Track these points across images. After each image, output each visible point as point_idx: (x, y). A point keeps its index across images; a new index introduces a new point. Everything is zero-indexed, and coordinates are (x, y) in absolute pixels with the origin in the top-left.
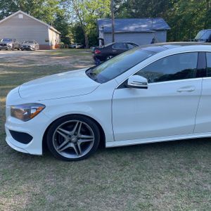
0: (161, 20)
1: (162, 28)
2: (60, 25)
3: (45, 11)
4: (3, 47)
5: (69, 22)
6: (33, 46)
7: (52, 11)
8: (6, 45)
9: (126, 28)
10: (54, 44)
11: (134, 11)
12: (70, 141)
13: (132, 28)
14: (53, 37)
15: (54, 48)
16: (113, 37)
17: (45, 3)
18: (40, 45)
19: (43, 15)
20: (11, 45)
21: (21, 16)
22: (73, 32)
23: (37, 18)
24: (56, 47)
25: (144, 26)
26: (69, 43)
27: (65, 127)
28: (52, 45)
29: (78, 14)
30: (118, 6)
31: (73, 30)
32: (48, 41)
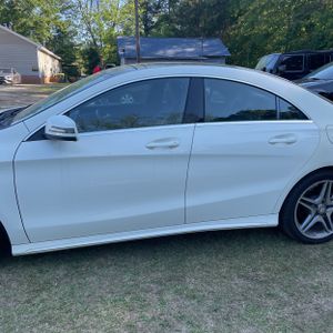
0: (216, 41)
1: (218, 53)
3: (36, 23)
5: (76, 41)
6: (9, 78)
7: (48, 23)
9: (160, 53)
10: (48, 74)
11: (178, 27)
13: (170, 52)
14: (47, 64)
15: (47, 80)
17: (36, 11)
18: (22, 77)
19: (32, 28)
22: (84, 58)
23: (23, 34)
24: (52, 79)
25: (189, 50)
28: (44, 77)
29: (89, 29)
30: (155, 20)
31: (83, 54)
32: (37, 70)
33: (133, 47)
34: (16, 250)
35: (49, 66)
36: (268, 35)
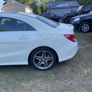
14: (28, 11)
16: (50, 11)
19: (26, 1)
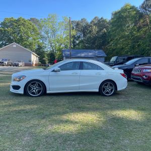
0: (101, 51)
1: (102, 55)
2: (40, 52)
3: (30, 43)
4: (1, 64)
5: (45, 50)
6: (20, 64)
7: (35, 43)
8: (3, 63)
9: (79, 55)
10: (34, 63)
11: (87, 45)
12: (34, 90)
13: (83, 55)
14: (34, 59)
15: (34, 65)
17: (30, 39)
18: (25, 64)
20: (6, 63)
21: (15, 46)
22: (48, 57)
23: (25, 47)
24: (36, 65)
25: (90, 54)
26: (45, 63)
27: (32, 84)
29: (51, 46)
30: (77, 42)
31: (48, 55)
32: (31, 61)
33: (69, 53)
34: (48, 92)
35: (35, 60)
36: (123, 48)
